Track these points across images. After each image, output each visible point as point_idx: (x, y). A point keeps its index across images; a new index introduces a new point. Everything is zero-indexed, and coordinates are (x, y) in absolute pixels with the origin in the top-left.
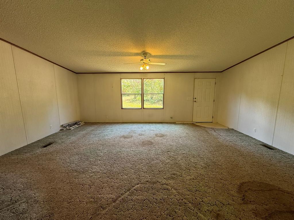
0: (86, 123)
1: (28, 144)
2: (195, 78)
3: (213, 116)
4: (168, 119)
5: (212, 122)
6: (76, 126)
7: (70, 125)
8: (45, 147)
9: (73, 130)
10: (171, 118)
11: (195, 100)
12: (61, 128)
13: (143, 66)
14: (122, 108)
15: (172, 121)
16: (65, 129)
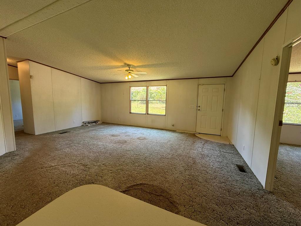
0: (104, 123)
1: (56, 131)
2: (199, 85)
3: (222, 128)
4: (170, 127)
5: (220, 135)
6: (94, 124)
7: (89, 123)
8: (61, 134)
9: (89, 126)
10: (173, 125)
11: (198, 108)
12: (83, 124)
13: (127, 76)
14: (131, 113)
15: (173, 128)
16: (85, 125)
